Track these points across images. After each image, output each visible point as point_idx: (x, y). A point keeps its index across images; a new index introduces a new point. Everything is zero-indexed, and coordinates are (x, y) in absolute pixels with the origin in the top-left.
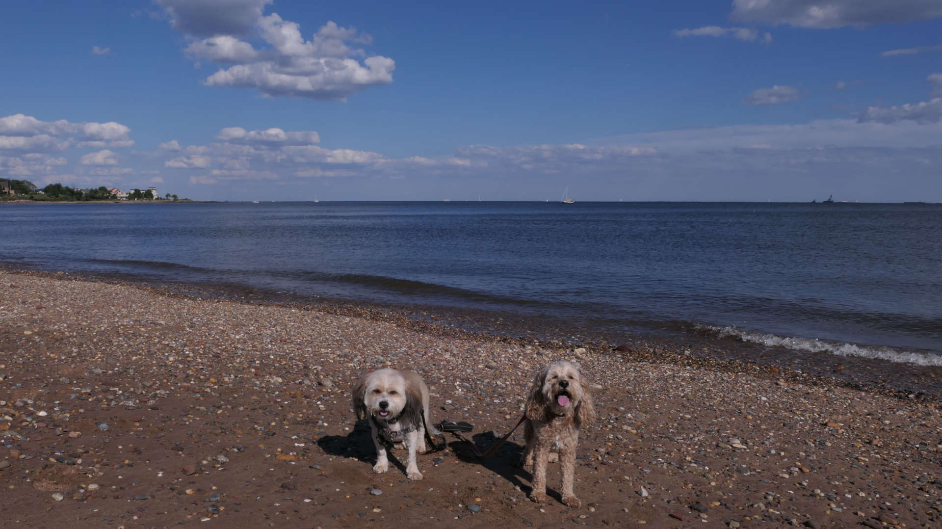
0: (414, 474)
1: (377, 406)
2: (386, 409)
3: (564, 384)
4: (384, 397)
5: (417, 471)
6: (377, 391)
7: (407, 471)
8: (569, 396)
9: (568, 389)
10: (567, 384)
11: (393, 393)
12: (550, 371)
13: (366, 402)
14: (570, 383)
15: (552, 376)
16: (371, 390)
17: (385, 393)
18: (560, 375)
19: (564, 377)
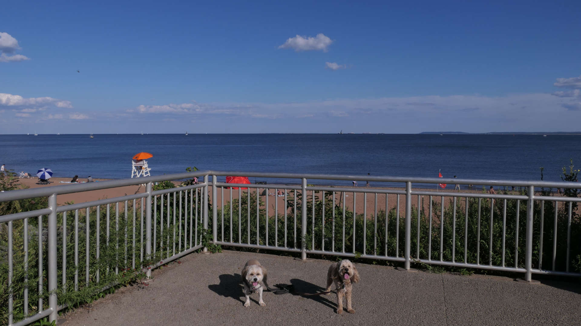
0: (263, 304)
1: (253, 280)
2: (257, 281)
3: (347, 270)
4: (255, 276)
5: (263, 303)
6: (252, 274)
7: (259, 303)
8: (349, 274)
9: (348, 271)
10: (348, 270)
11: (258, 274)
12: (342, 264)
13: (247, 278)
14: (349, 269)
15: (342, 266)
16: (250, 274)
17: (255, 275)
18: (345, 266)
19: (347, 267)
